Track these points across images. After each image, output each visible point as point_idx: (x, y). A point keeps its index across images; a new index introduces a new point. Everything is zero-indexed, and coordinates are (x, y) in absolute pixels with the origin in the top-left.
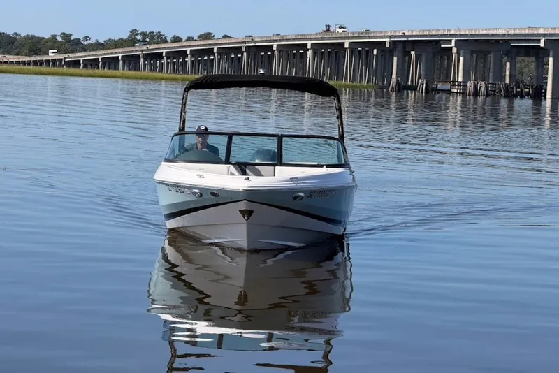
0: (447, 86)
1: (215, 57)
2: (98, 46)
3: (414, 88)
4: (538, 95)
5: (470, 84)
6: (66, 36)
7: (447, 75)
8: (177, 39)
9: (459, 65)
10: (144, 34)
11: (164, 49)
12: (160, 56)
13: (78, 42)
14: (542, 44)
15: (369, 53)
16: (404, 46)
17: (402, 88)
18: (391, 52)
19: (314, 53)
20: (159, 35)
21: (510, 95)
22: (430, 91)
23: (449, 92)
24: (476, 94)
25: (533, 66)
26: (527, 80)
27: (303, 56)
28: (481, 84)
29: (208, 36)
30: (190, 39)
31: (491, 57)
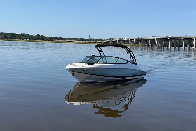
0: (154, 45)
1: (121, 41)
2: (105, 40)
3: (150, 45)
4: (168, 46)
5: (158, 45)
6: (100, 39)
7: (154, 43)
8: (116, 39)
9: (156, 42)
10: (111, 38)
11: (114, 40)
12: (113, 41)
13: (102, 39)
14: (168, 39)
15: (143, 41)
16: (148, 39)
17: (148, 45)
18: (146, 40)
19: (135, 41)
20: (113, 38)
21: (164, 46)
22: (152, 46)
23: (155, 46)
24: (159, 46)
25: (167, 42)
26: (166, 44)
27: (134, 41)
28: (159, 45)
29: (120, 38)
30: (118, 39)
31: (161, 41)
